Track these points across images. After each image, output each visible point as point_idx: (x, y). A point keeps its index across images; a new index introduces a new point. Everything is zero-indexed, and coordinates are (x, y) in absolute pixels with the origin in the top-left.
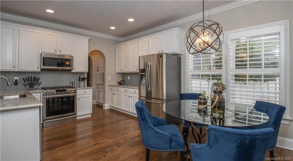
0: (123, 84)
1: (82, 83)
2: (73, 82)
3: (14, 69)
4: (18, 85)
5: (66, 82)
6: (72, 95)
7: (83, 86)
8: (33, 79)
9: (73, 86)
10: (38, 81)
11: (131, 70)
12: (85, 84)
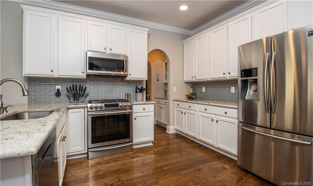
0: (194, 98)
1: (140, 95)
2: (128, 94)
3: (52, 73)
4: (61, 96)
5: (119, 94)
6: (127, 113)
7: (141, 99)
8: (78, 88)
9: (128, 99)
10: (84, 92)
11: (212, 76)
12: (143, 97)
